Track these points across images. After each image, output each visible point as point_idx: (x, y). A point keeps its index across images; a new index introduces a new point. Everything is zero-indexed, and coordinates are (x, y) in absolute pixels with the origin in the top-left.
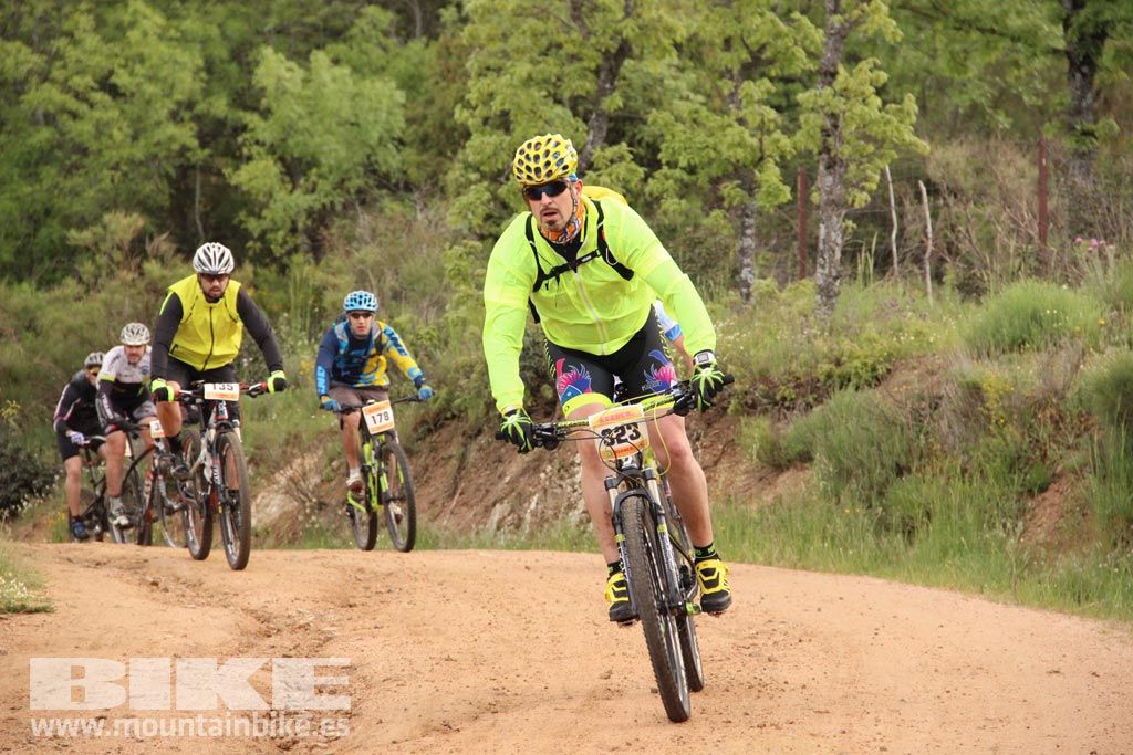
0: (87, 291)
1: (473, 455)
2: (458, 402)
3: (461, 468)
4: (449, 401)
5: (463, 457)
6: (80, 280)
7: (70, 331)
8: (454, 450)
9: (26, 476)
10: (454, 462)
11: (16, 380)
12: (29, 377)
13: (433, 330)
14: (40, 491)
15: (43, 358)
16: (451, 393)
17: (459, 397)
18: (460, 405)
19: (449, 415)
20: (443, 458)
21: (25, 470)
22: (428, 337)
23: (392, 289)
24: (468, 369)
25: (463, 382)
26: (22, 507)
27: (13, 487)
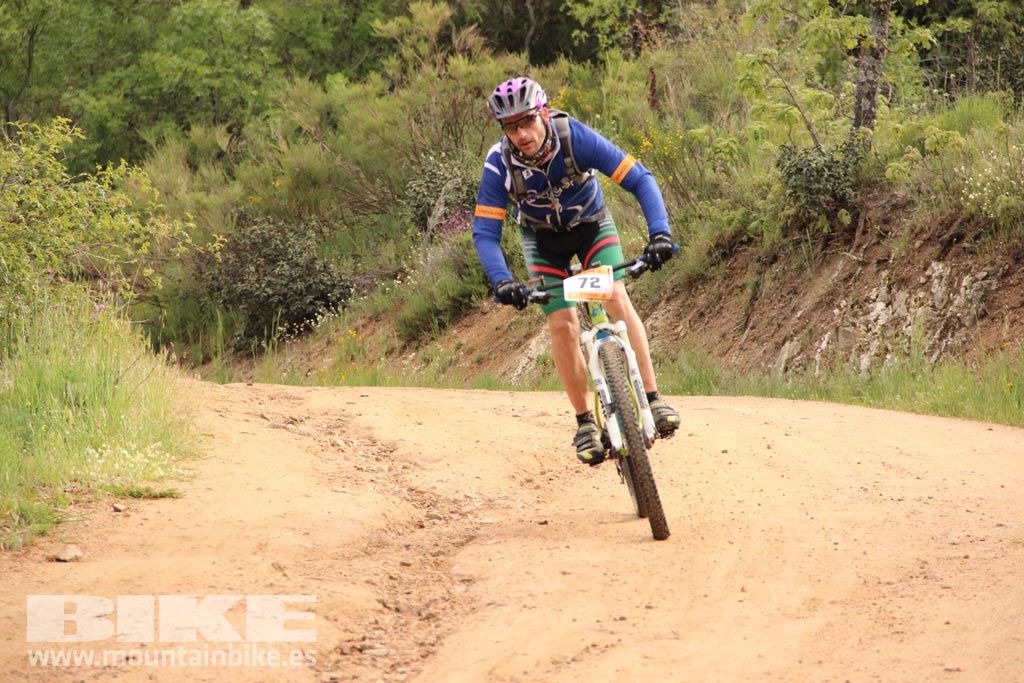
0: (391, 89)
1: (768, 284)
2: (754, 224)
3: (754, 298)
4: (745, 223)
5: (757, 285)
6: (385, 76)
7: (370, 131)
8: (750, 278)
9: (322, 287)
10: (749, 290)
11: (315, 183)
12: (329, 180)
13: (734, 142)
14: (335, 305)
15: (343, 159)
16: (748, 214)
17: (755, 219)
18: (756, 228)
19: (745, 238)
20: (737, 286)
21: (321, 282)
22: (727, 150)
23: (690, 97)
24: (765, 188)
25: (759, 203)
26: (316, 322)
27: (310, 298)
